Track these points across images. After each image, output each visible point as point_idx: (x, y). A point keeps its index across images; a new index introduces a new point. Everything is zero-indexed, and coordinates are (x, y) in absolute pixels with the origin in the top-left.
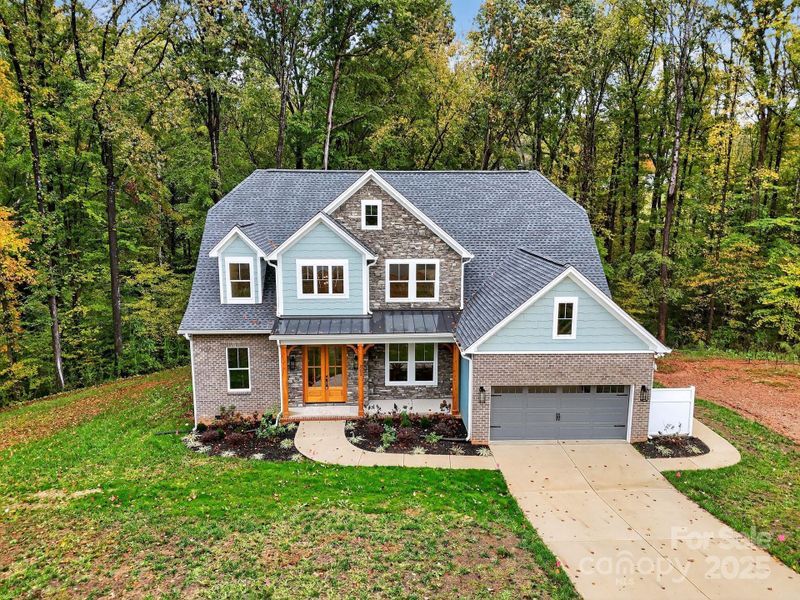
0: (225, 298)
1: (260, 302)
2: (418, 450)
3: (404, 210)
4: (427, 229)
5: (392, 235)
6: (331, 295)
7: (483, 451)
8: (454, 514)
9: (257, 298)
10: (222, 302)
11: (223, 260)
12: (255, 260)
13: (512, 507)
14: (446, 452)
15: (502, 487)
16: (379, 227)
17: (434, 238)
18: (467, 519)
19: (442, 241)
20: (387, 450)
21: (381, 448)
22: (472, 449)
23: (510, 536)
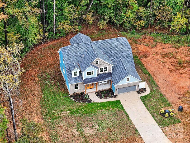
0: (73, 76)
2: (108, 98)
6: (91, 75)
7: (117, 97)
8: (116, 109)
9: (78, 75)
12: (78, 71)
13: (122, 107)
14: (112, 98)
15: (120, 103)
16: (98, 64)
18: (118, 109)
20: (104, 99)
21: (103, 98)
22: (115, 96)
23: (123, 111)
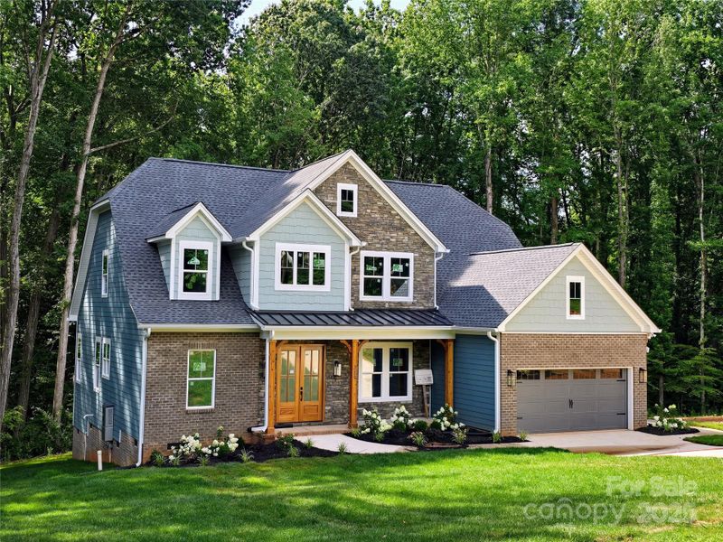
0: (176, 291)
1: (218, 298)
3: (380, 197)
4: (401, 219)
5: (368, 224)
6: (311, 287)
9: (214, 292)
10: (172, 297)
11: (177, 244)
12: (215, 246)
16: (355, 214)
17: (408, 229)
19: (416, 234)
